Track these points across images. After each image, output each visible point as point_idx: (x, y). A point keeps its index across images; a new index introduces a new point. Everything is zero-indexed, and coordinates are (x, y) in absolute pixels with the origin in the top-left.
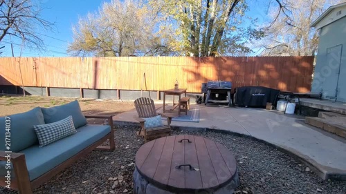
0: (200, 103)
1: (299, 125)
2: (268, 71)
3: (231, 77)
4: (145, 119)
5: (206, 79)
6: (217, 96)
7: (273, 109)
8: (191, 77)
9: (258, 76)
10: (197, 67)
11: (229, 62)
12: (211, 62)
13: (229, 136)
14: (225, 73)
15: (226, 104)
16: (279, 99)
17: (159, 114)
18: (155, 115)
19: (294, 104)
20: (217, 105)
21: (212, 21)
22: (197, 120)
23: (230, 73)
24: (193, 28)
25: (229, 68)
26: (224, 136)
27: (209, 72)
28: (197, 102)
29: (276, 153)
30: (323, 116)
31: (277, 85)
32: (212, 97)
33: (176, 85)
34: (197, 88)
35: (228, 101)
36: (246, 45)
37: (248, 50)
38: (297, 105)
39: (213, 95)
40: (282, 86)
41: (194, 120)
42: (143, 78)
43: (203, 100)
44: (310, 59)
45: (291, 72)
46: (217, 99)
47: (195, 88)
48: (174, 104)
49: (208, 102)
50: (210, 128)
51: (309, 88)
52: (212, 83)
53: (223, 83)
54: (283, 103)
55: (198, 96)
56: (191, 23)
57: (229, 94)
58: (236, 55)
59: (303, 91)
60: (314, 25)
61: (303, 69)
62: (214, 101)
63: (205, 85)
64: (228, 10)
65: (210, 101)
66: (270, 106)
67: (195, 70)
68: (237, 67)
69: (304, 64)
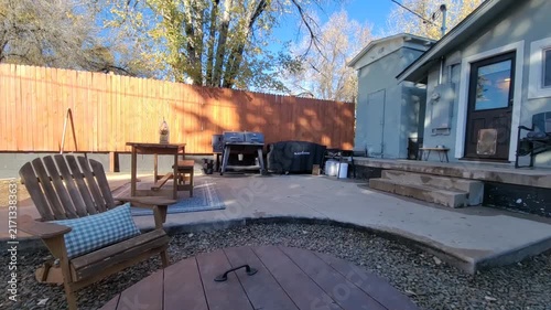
0: (211, 173)
1: (367, 192)
2: (309, 119)
3: (260, 125)
4: (66, 223)
5: (220, 129)
6: (240, 157)
7: (321, 173)
8: (191, 123)
9: (298, 126)
10: (203, 106)
11: (257, 102)
12: (228, 99)
13: (292, 228)
14: (251, 119)
15: (256, 171)
16: (327, 159)
17: (122, 202)
18: (109, 206)
19: (346, 165)
20: (241, 173)
21: (225, 25)
22: (219, 205)
23: (260, 120)
24: (190, 31)
25: (257, 112)
26: (282, 228)
27: (224, 114)
28: (205, 171)
29: (379, 242)
30: (388, 175)
31: (320, 140)
32: (233, 160)
33: (164, 133)
34: (203, 144)
35: (258, 166)
36: (278, 79)
37: (280, 87)
38: (349, 166)
39: (235, 157)
40: (326, 141)
41: (212, 205)
42: (66, 121)
43: (214, 167)
44: (351, 106)
45: (334, 122)
46: (241, 163)
47: (198, 144)
48: (158, 178)
49: (227, 170)
50: (253, 217)
51: (352, 144)
52: (231, 134)
53: (250, 135)
54: (333, 163)
55: (206, 161)
56: (186, 21)
57: (260, 153)
58: (266, 91)
59: (347, 147)
60: (353, 65)
61: (346, 119)
62: (237, 167)
63: (220, 138)
64: (248, 18)
65: (230, 167)
66: (317, 169)
67: (197, 110)
68: (269, 110)
69: (347, 113)
